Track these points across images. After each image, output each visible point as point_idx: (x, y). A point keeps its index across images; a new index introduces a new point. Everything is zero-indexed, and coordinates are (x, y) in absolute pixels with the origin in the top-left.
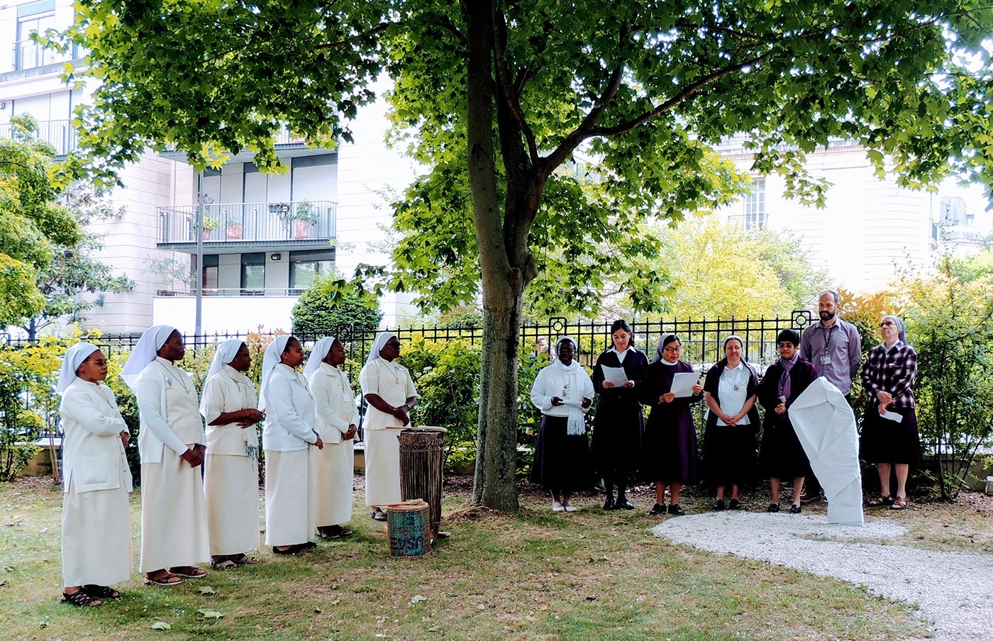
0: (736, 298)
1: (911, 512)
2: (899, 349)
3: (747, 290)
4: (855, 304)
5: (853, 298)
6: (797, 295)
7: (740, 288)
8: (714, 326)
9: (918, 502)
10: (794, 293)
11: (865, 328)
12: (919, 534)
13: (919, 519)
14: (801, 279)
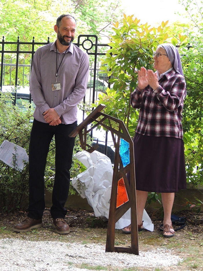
0: (29, 21)
1: (187, 241)
2: (169, 77)
3: (40, 14)
4: (140, 30)
5: (139, 24)
6: (92, 22)
7: (34, 10)
8: (14, 47)
9: (195, 231)
10: (89, 19)
11: (149, 56)
12: (193, 263)
13: (194, 248)
14: (97, 5)
